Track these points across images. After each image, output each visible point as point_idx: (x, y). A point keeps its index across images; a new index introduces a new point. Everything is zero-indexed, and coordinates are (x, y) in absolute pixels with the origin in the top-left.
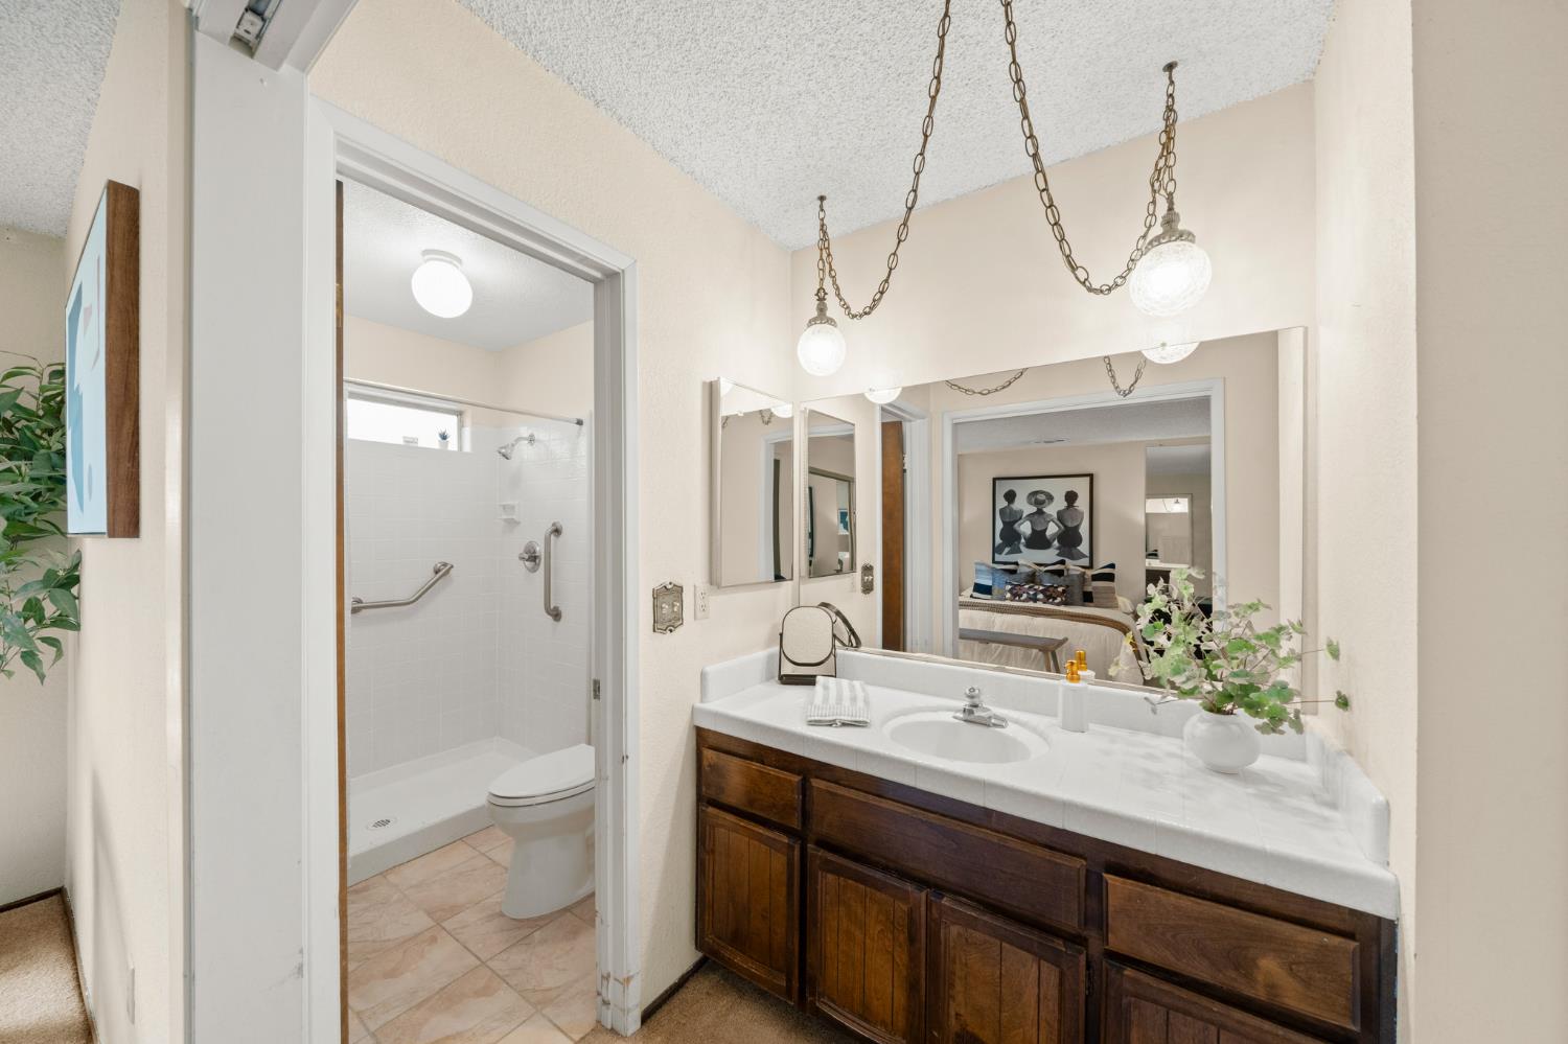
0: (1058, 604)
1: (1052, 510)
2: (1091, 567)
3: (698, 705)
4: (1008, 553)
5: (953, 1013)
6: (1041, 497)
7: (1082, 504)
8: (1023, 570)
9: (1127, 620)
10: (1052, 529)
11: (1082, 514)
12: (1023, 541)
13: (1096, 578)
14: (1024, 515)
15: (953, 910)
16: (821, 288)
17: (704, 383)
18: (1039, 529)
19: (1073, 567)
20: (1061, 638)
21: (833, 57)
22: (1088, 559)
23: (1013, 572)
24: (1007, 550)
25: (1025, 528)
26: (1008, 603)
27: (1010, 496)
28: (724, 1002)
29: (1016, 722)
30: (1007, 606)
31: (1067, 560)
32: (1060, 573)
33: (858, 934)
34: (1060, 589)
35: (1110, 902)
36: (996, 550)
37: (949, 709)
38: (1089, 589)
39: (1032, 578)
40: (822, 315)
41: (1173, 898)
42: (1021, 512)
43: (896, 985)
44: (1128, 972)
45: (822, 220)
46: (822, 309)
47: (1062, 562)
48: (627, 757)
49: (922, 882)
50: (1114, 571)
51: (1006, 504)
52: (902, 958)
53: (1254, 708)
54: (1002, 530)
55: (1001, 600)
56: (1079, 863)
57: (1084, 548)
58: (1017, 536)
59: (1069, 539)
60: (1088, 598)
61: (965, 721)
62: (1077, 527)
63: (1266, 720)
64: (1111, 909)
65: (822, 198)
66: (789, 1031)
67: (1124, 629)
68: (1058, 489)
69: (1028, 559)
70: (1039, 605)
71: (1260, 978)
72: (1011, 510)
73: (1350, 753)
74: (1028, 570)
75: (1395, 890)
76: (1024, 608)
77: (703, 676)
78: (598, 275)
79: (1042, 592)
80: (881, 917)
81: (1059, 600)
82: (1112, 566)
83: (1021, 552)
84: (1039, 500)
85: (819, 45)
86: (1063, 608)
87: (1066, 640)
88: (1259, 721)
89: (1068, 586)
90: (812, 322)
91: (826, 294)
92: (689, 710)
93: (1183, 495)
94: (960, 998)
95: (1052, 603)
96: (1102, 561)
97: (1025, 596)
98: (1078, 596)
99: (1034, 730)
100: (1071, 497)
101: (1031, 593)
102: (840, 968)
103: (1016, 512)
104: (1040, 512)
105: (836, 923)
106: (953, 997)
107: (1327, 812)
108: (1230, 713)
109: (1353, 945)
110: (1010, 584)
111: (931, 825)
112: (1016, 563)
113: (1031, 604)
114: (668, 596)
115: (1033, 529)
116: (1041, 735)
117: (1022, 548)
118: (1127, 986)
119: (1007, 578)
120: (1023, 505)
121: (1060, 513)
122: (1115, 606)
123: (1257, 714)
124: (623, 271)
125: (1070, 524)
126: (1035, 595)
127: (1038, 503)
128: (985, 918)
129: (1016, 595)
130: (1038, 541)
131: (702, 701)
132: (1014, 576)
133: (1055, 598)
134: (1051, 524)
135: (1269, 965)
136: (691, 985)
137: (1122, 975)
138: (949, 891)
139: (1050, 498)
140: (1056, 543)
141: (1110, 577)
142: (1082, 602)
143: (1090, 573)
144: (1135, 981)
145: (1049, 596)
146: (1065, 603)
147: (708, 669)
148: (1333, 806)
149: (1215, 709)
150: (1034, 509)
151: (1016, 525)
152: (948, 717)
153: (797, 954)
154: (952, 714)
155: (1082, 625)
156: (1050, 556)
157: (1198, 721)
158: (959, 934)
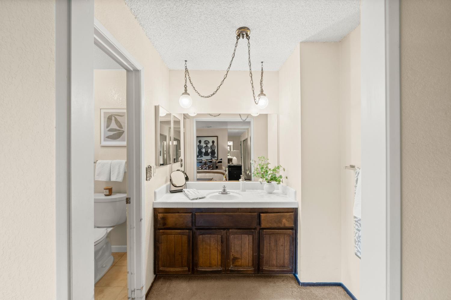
0: (211, 170)
1: (209, 145)
2: (217, 160)
3: (154, 202)
4: (200, 157)
5: (231, 255)
6: (207, 142)
7: (215, 144)
8: (203, 161)
9: (224, 172)
10: (209, 151)
11: (215, 147)
12: (203, 154)
13: (219, 162)
14: (203, 147)
15: (232, 232)
16: (185, 85)
17: (154, 106)
18: (207, 150)
19: (214, 160)
20: (212, 178)
21: (207, 36)
22: (217, 158)
23: (201, 162)
24: (200, 156)
25: (204, 150)
26: (200, 170)
27: (200, 142)
28: (167, 284)
29: (232, 192)
30: (200, 171)
31: (213, 158)
32: (211, 162)
33: (209, 247)
34: (211, 166)
35: (262, 218)
36: (198, 157)
37: (217, 192)
38: (217, 165)
39: (205, 164)
40: (186, 92)
41: (271, 214)
42: (203, 146)
43: (218, 255)
44: (264, 230)
45: (186, 67)
46: (186, 90)
47: (212, 159)
48: (142, 219)
49: (224, 229)
50: (222, 161)
51: (199, 144)
52: (219, 248)
53: (276, 180)
54: (198, 151)
55: (198, 170)
56: (256, 214)
57: (216, 155)
58: (202, 152)
59: (213, 153)
60: (217, 168)
61: (222, 194)
62: (215, 150)
63: (278, 182)
64: (262, 220)
65: (186, 61)
66: (188, 281)
67: (224, 174)
68: (210, 140)
69: (204, 158)
70: (207, 170)
71: (283, 223)
72: (200, 145)
73: (288, 186)
74: (204, 161)
75: (298, 203)
76: (204, 171)
77: (155, 193)
78: (132, 69)
79: (207, 167)
80: (214, 241)
81: (211, 168)
82: (221, 159)
83: (203, 157)
84: (206, 143)
85: (205, 33)
86: (212, 171)
87: (213, 178)
88: (277, 182)
89: (213, 165)
90: (183, 94)
91: (187, 87)
92: (152, 203)
93: (232, 141)
94: (233, 251)
95: (210, 170)
96: (219, 158)
97: (204, 168)
98: (215, 167)
99: (236, 193)
100: (213, 142)
101: (205, 167)
102: (203, 257)
103: (201, 146)
104: (207, 146)
105: (202, 247)
106: (231, 251)
107: (286, 196)
108: (271, 183)
109: (293, 213)
110: (201, 166)
111: (226, 215)
112: (202, 160)
113: (205, 170)
114: (149, 169)
115: (205, 151)
116: (238, 193)
117: (203, 156)
118: (264, 233)
119: (200, 164)
120: (203, 144)
121: (211, 146)
122: (221, 169)
123: (277, 181)
124: (141, 70)
125: (213, 149)
126: (206, 168)
127: (206, 144)
128: (239, 231)
129: (202, 168)
130: (206, 154)
131: (155, 200)
132: (201, 163)
133: (210, 168)
134: (209, 149)
135: (284, 220)
136: (155, 285)
137: (263, 231)
138: (230, 229)
139: (209, 142)
140: (210, 154)
141: (221, 162)
142: (215, 169)
143: (217, 161)
144: (265, 232)
145: (209, 168)
146: (212, 169)
147: (156, 191)
148: (286, 195)
149: (268, 182)
150: (205, 145)
151: (201, 150)
152: (217, 194)
153: (191, 260)
154: (218, 193)
155: (216, 174)
156: (209, 157)
157: (266, 185)
158: (233, 237)
